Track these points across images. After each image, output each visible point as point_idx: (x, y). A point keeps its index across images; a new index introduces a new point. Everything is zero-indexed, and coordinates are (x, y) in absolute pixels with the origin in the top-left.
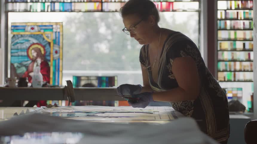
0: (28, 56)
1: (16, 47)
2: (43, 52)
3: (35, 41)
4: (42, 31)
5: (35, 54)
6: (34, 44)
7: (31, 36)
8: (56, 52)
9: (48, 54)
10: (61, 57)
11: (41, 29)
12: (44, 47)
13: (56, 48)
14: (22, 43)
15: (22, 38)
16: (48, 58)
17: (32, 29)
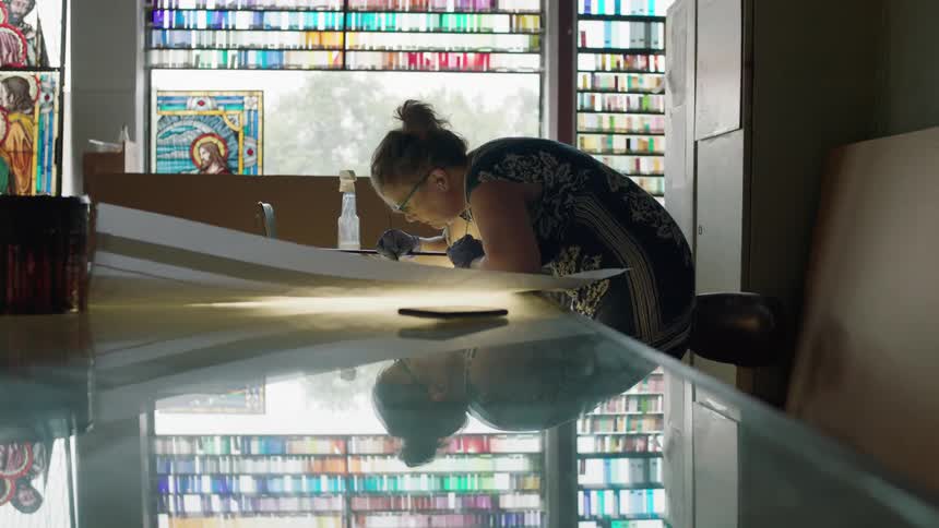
0: (192, 159)
1: (167, 141)
2: (222, 152)
3: (206, 130)
4: (221, 108)
5: (206, 156)
6: (204, 135)
7: (198, 119)
8: (250, 152)
9: (232, 156)
10: (260, 164)
11: (219, 105)
12: (225, 141)
13: (250, 144)
14: (180, 133)
15: (180, 124)
16: (233, 164)
17: (201, 103)
